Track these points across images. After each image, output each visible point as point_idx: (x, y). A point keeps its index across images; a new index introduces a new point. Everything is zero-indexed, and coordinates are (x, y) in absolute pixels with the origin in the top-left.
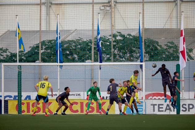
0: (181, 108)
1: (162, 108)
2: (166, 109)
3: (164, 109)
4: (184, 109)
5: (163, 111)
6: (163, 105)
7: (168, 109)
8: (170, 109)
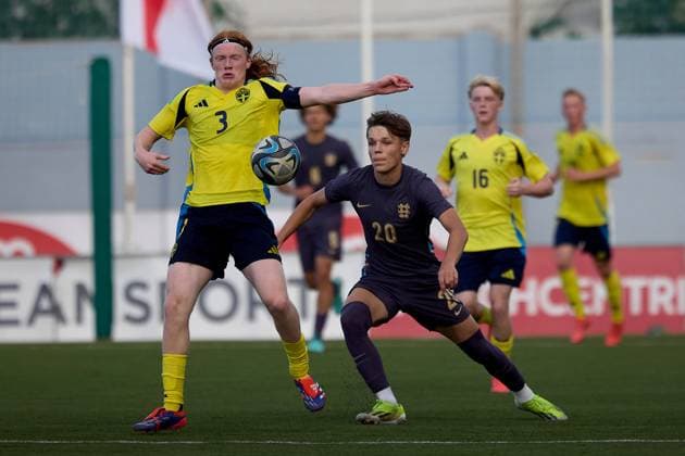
0: (121, 307)
1: (11, 305)
2: (37, 311)
3: (22, 312)
4: (137, 312)
5: (14, 322)
6: (13, 287)
7: (45, 312)
8: (56, 312)
